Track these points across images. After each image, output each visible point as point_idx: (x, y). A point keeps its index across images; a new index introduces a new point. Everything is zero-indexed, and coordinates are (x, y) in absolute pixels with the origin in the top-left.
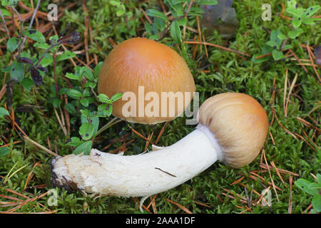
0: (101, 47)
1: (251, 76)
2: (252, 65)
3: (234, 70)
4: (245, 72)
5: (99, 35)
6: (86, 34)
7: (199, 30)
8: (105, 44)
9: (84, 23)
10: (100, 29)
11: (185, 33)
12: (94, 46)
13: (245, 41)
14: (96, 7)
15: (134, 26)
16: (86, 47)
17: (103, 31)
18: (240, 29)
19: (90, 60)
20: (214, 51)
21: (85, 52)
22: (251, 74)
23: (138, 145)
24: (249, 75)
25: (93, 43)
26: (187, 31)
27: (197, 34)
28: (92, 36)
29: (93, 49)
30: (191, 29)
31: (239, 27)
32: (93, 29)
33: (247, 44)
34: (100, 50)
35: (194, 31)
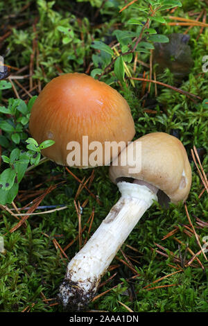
0: (46, 73)
1: (199, 122)
2: (202, 110)
3: (182, 113)
4: (194, 117)
5: (46, 60)
6: (32, 57)
7: (151, 65)
8: (50, 70)
9: (31, 45)
10: (47, 53)
11: (135, 67)
12: (39, 71)
13: (199, 83)
14: (46, 29)
15: (84, 53)
16: (31, 72)
17: (51, 55)
18: (195, 68)
19: (34, 86)
20: (163, 90)
21: (29, 77)
22: (200, 120)
23: (70, 187)
24: (198, 120)
25: (38, 68)
26: (138, 64)
27: (149, 69)
28: (38, 60)
29: (38, 75)
30: (143, 63)
31: (193, 66)
32: (40, 53)
33: (199, 86)
34: (45, 76)
35: (146, 65)
